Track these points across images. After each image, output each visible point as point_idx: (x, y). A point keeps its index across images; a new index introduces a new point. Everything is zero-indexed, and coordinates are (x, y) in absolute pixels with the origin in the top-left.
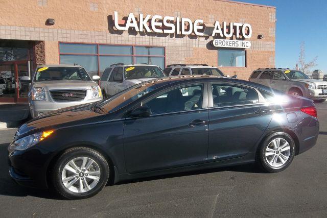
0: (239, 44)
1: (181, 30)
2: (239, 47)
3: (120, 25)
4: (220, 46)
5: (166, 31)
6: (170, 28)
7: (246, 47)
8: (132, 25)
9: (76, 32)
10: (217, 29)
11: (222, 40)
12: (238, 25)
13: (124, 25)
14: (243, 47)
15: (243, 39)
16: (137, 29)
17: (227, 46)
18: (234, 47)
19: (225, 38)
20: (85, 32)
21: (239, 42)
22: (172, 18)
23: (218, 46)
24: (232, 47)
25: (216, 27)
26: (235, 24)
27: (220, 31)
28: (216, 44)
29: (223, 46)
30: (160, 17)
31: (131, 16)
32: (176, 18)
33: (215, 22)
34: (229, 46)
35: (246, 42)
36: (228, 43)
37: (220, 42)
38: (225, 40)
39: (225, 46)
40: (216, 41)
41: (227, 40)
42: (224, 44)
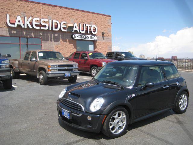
0: (90, 38)
1: (52, 28)
2: (89, 39)
3: (11, 23)
4: (78, 38)
5: (42, 28)
6: (45, 26)
7: (94, 40)
8: (19, 24)
10: (76, 28)
11: (79, 35)
12: (89, 26)
13: (14, 24)
14: (92, 40)
15: (92, 34)
16: (23, 26)
17: (82, 39)
18: (86, 39)
19: (80, 33)
21: (90, 36)
22: (47, 20)
23: (76, 38)
24: (85, 39)
25: (75, 26)
26: (87, 25)
27: (77, 29)
28: (75, 37)
30: (39, 19)
31: (19, 18)
32: (49, 20)
33: (74, 23)
34: (83, 39)
35: (94, 36)
36: (83, 37)
37: (78, 36)
38: (81, 35)
39: (81, 39)
40: (75, 35)
41: (82, 35)
42: (80, 37)
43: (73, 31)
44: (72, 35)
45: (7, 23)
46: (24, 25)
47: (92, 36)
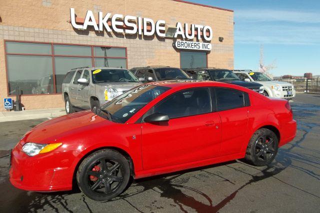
1: (143, 31)
2: (200, 49)
3: (78, 23)
4: (182, 48)
5: (128, 31)
6: (132, 28)
7: (207, 49)
8: (90, 24)
9: (26, 30)
10: (180, 30)
12: (199, 27)
13: (82, 24)
14: (205, 49)
15: (204, 40)
16: (96, 28)
17: (189, 48)
18: (195, 49)
19: (186, 39)
20: (37, 30)
22: (134, 18)
23: (180, 48)
24: (194, 49)
25: (178, 28)
26: (196, 26)
27: (182, 33)
28: (179, 45)
29: (185, 48)
30: (121, 16)
31: (90, 14)
32: (138, 18)
33: (177, 24)
34: (191, 48)
35: (207, 44)
36: (190, 45)
37: (182, 43)
38: (187, 42)
39: (187, 48)
40: (179, 43)
41: (189, 42)
42: (186, 46)
43: (176, 36)
44: (174, 43)
45: (71, 22)
46: (98, 25)
47: (205, 44)
